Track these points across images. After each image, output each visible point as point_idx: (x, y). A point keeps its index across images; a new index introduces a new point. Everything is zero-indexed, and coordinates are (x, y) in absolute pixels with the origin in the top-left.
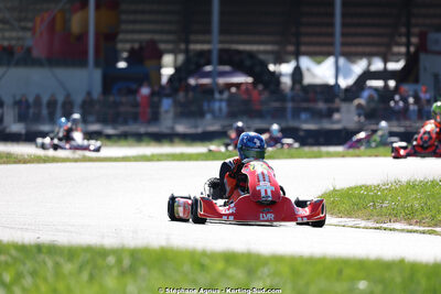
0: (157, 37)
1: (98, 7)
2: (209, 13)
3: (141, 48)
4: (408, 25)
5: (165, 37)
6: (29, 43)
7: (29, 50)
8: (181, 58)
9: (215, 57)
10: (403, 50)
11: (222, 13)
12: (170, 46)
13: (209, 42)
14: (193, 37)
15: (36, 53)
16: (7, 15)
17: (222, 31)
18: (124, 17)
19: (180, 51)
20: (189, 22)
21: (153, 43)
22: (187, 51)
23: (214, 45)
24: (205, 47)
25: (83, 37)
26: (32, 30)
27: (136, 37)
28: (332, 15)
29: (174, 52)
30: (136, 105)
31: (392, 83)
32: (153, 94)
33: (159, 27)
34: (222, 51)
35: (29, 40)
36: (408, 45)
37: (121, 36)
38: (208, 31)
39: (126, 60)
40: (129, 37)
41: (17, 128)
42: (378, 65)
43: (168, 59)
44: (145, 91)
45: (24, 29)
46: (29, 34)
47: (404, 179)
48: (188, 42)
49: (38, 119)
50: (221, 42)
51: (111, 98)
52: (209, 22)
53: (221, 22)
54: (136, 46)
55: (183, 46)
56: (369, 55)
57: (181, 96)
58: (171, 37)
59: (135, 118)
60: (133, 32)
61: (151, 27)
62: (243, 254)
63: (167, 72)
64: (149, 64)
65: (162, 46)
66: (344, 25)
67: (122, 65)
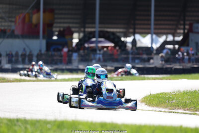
0: (71, 25)
1: (44, 12)
2: (94, 14)
3: (64, 30)
4: (184, 20)
5: (74, 25)
6: (13, 28)
7: (13, 31)
8: (82, 35)
9: (97, 34)
10: (182, 31)
11: (100, 14)
12: (77, 29)
13: (94, 27)
14: (87, 25)
15: (16, 33)
16: (3, 15)
17: (100, 23)
18: (56, 16)
19: (81, 32)
20: (85, 18)
21: (69, 28)
22: (84, 32)
23: (97, 29)
24: (93, 30)
25: (37, 25)
26: (15, 22)
27: (62, 25)
28: (150, 15)
29: (79, 32)
30: (61, 56)
31: (177, 46)
32: (69, 51)
33: (72, 21)
34: (100, 32)
35: (13, 26)
36: (184, 29)
37: (55, 25)
38: (94, 23)
39: (57, 36)
40: (58, 25)
41: (8, 66)
42: (170, 38)
43: (76, 35)
44: (65, 50)
45: (11, 21)
46: (13, 24)
47: (182, 90)
48: (85, 28)
49: (17, 62)
50: (100, 28)
51: (50, 53)
52: (94, 19)
53: (100, 19)
54: (62, 29)
55: (82, 29)
56: (167, 34)
57: (81, 52)
58: (77, 25)
59: (61, 62)
60: (60, 23)
61: (68, 21)
62: (109, 124)
63: (75, 41)
64: (67, 37)
65: (73, 29)
66: (155, 20)
67: (55, 38)
